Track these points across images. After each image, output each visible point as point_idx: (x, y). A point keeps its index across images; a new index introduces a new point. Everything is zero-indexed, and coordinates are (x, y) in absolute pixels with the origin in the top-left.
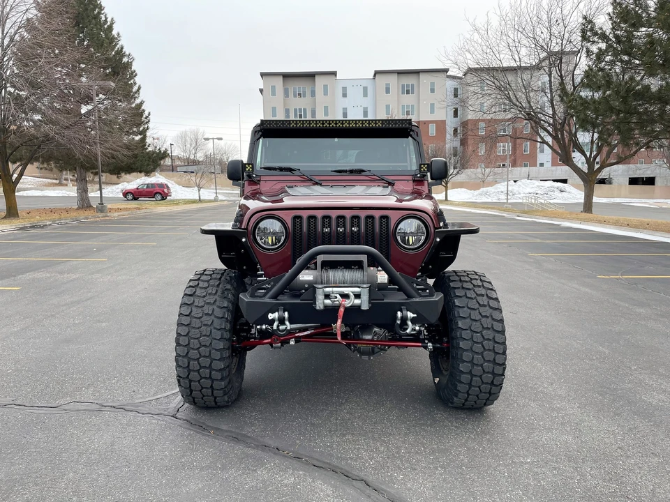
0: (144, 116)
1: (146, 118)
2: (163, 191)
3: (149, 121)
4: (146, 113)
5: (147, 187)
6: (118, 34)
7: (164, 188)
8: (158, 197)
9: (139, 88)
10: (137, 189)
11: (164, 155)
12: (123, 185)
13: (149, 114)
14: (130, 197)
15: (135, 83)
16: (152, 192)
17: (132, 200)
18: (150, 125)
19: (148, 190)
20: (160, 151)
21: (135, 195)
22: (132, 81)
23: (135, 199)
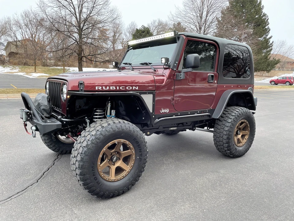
0: (270, 43)
1: (271, 44)
2: (291, 81)
3: (272, 46)
4: (271, 42)
5: (282, 79)
6: (263, 6)
7: (292, 79)
8: (288, 83)
9: (269, 30)
10: (277, 79)
11: (278, 62)
12: (275, 78)
13: (273, 43)
14: (273, 83)
15: (268, 28)
16: (285, 81)
17: (274, 85)
18: (273, 47)
19: (283, 80)
20: (275, 60)
21: (276, 83)
22: (267, 27)
23: (276, 84)
